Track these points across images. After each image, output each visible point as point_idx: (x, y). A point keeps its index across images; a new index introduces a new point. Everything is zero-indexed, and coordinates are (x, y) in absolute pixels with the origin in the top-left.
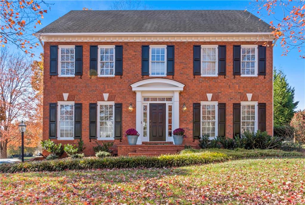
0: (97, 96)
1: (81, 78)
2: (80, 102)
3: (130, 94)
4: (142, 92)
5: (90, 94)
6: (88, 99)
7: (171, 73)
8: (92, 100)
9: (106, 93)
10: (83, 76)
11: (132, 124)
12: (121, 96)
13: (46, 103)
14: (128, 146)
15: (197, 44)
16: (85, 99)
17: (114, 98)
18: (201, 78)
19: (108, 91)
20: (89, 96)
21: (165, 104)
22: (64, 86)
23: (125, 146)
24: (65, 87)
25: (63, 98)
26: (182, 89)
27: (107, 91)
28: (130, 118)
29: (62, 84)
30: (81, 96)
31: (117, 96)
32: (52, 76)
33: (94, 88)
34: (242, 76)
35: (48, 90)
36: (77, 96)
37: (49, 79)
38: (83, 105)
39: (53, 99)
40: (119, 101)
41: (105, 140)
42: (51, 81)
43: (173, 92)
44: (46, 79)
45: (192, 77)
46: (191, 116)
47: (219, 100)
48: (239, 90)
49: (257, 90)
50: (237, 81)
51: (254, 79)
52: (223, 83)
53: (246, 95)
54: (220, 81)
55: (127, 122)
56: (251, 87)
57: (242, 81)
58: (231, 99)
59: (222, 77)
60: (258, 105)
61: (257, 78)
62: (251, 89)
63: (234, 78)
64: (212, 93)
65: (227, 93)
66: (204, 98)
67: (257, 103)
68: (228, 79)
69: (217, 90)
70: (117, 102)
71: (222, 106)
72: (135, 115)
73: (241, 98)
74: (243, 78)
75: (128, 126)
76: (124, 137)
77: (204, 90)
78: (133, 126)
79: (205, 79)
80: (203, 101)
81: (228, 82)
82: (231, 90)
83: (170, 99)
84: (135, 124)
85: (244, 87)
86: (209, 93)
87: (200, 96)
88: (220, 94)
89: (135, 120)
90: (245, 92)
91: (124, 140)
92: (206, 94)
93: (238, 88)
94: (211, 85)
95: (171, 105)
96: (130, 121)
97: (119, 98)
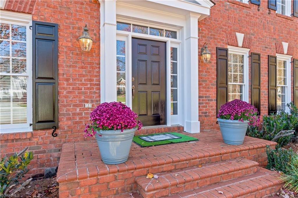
12: (54, 2)
26: (208, 13)
28: (82, 68)
40: (48, 16)
46: (213, 73)
47: (252, 47)
48: (275, 34)
49: (292, 39)
50: (272, 19)
51: (290, 20)
52: (257, 18)
53: (281, 44)
54: (252, 15)
55: (73, 79)
56: (286, 32)
57: (277, 21)
58: (266, 48)
59: (255, 7)
60: (293, 61)
61: (293, 20)
62: (287, 37)
63: (269, 13)
64: (243, 33)
65: (260, 37)
66: (232, 41)
67: (290, 58)
68: (263, 13)
69: (249, 29)
70: (42, 19)
71: (255, 58)
72: (97, 62)
73: (276, 48)
74: (279, 17)
75: (77, 92)
76: (66, 122)
77: (232, 25)
78: (91, 90)
79: (234, 6)
80: (231, 45)
81: (261, 19)
82: (265, 33)
83: (173, 34)
84: (99, 87)
85: (279, 30)
86: (239, 32)
87: (227, 36)
88: (253, 37)
89: (98, 74)
90: (281, 40)
91: (64, 131)
92: (236, 34)
93: (272, 31)
94: (241, 19)
95: (174, 46)
96: (84, 76)
97: (48, 9)
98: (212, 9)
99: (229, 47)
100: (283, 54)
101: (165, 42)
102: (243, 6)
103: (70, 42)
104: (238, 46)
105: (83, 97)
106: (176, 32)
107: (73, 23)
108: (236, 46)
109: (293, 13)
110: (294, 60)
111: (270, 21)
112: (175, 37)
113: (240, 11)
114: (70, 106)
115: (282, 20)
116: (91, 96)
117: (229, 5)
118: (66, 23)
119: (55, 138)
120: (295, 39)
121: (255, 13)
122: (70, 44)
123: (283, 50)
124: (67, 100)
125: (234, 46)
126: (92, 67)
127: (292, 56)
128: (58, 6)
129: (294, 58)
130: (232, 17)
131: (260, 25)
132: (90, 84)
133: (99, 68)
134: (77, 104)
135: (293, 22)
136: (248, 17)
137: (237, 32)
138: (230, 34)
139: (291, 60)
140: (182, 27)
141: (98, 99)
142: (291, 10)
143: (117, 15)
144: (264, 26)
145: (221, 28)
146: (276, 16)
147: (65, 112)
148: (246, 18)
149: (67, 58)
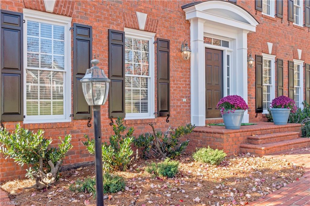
0: (124, 16)
2: (85, 23)
3: (181, 24)
5: (110, 7)
6: (105, 18)
8: (113, 23)
9: (141, 11)
11: (184, 85)
12: (167, 24)
14: (236, 132)
16: (99, 17)
17: (157, 27)
18: (262, 15)
19: (145, 7)
20: (107, 11)
23: (233, 133)
26: (254, 30)
27: (142, 7)
28: (181, 72)
31: (160, 24)
34: (294, 24)
38: (94, 32)
40: (164, 35)
41: (142, 120)
45: (254, 12)
46: (253, 76)
47: (278, 54)
48: (292, 42)
49: (304, 46)
50: (290, 29)
51: (302, 30)
52: (280, 29)
53: (297, 50)
54: (278, 27)
55: (176, 80)
56: (300, 41)
57: (294, 31)
58: (287, 54)
59: (280, 20)
60: (305, 66)
61: (304, 30)
62: (300, 44)
63: (289, 25)
64: (271, 42)
65: (283, 45)
66: (265, 49)
67: (303, 63)
68: (284, 25)
69: (275, 39)
70: (161, 36)
71: (279, 63)
72: (189, 67)
73: (294, 55)
74: (295, 27)
75: (178, 89)
76: (173, 112)
77: (265, 35)
78: (185, 88)
79: (266, 20)
80: (265, 53)
81: (284, 29)
82: (286, 42)
83: (226, 44)
84: (190, 86)
85: (295, 39)
86: (269, 42)
87: (262, 45)
88: (278, 45)
89: (189, 77)
90: (296, 47)
91: (172, 119)
92: (267, 43)
93: (291, 39)
94: (270, 30)
95: (229, 54)
96: (182, 78)
97: (164, 29)
99: (263, 54)
100: (298, 59)
101: (222, 51)
102: (272, 20)
103: (175, 53)
104: (269, 54)
105: (181, 94)
106: (228, 42)
107: (176, 39)
108: (267, 54)
109: (304, 24)
110: (305, 64)
111: (289, 31)
112: (228, 46)
113: (270, 24)
114: (175, 101)
115: (297, 30)
116: (186, 93)
117: (263, 19)
118: (173, 39)
119: (168, 123)
120: (306, 46)
121: (279, 25)
122: (175, 55)
123: (298, 56)
124: (173, 96)
125: (266, 53)
126: (186, 71)
127: (304, 61)
128: (169, 26)
129: (305, 63)
130: (265, 30)
131: (283, 35)
132: (185, 84)
133: (190, 72)
134: (178, 99)
135: (305, 32)
136: (275, 29)
137: (268, 42)
138: (264, 43)
139: (304, 64)
140: (233, 39)
141: (189, 95)
142: (303, 20)
143: (204, 33)
144: (285, 36)
145: (258, 39)
146: (293, 27)
147: (173, 105)
148: (274, 30)
149: (173, 65)
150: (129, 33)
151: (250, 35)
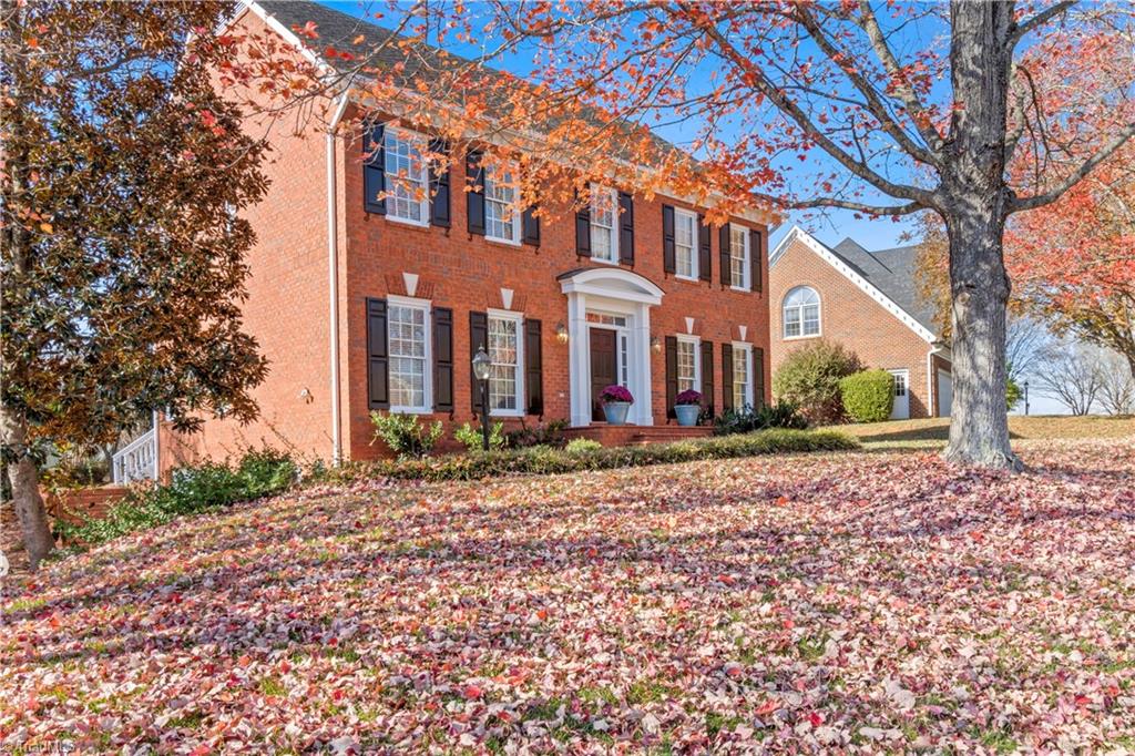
0: (487, 294)
1: (447, 236)
2: (445, 305)
3: (556, 299)
4: (590, 297)
5: (471, 286)
6: (466, 298)
7: (628, 260)
8: (475, 304)
9: (506, 287)
10: (451, 231)
11: (561, 376)
12: (538, 300)
13: (357, 295)
15: (668, 203)
16: (459, 297)
17: (525, 304)
18: (676, 280)
19: (513, 282)
20: (469, 290)
21: (615, 332)
22: (403, 252)
24: (408, 255)
25: (405, 287)
26: (659, 303)
27: (509, 282)
28: (557, 360)
29: (398, 244)
30: (449, 288)
31: (529, 300)
32: (371, 215)
33: (480, 271)
34: (733, 287)
35: (360, 254)
36: (440, 285)
37: (362, 222)
38: (455, 314)
39: (374, 286)
40: (535, 314)
41: (509, 416)
42: (369, 228)
43: (639, 305)
44: (354, 222)
45: (662, 275)
46: (663, 366)
47: (704, 334)
48: (730, 316)
49: (751, 320)
50: (725, 296)
51: (748, 297)
52: (708, 297)
53: (738, 327)
54: (702, 294)
55: (551, 370)
56: (744, 313)
57: (733, 298)
58: (720, 334)
59: (706, 284)
60: (754, 351)
61: (751, 297)
62: (745, 318)
63: (722, 290)
64: (692, 317)
65: (713, 321)
66: (681, 327)
67: (751, 347)
68: (714, 290)
70: (531, 316)
71: (707, 347)
72: (566, 354)
73: (732, 334)
74: (735, 293)
75: (554, 382)
76: (547, 409)
77: (681, 308)
78: (563, 380)
79: (683, 285)
80: (680, 332)
81: (713, 297)
82: (719, 316)
83: (621, 321)
84: (568, 378)
85: (735, 311)
86: (688, 317)
87: (676, 322)
88: (704, 321)
89: (567, 366)
90: (737, 323)
91: (546, 417)
92: (684, 319)
93: (727, 311)
94: (690, 300)
95: (625, 335)
96: (558, 367)
97: (534, 307)
98: (663, 299)
99: (678, 334)
100: (741, 341)
102: (693, 285)
103: (548, 336)
104: (688, 333)
105: (558, 387)
106: (624, 319)
107: (550, 318)
108: (686, 333)
109: (751, 287)
111: (723, 299)
112: (624, 325)
113: (689, 290)
114: (550, 395)
115: (739, 296)
116: (563, 386)
117: (678, 285)
118: (546, 318)
119: (540, 420)
121: (706, 291)
122: (548, 338)
123: (740, 336)
124: (548, 390)
125: (683, 333)
126: (564, 359)
127: (752, 343)
128: (540, 303)
129: (755, 346)
130: (680, 300)
131: (712, 305)
133: (568, 359)
134: (554, 394)
135: (752, 299)
136: (698, 297)
137: (686, 316)
138: (679, 319)
139: (752, 349)
140: (631, 316)
141: (568, 389)
142: (751, 281)
143: (587, 309)
144: (716, 306)
146: (731, 293)
147: (547, 400)
148: (696, 298)
149: (546, 351)
150: (493, 314)
151: (653, 309)
